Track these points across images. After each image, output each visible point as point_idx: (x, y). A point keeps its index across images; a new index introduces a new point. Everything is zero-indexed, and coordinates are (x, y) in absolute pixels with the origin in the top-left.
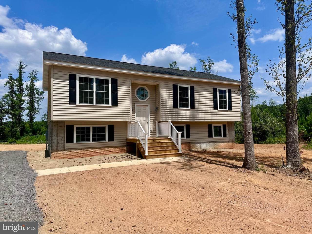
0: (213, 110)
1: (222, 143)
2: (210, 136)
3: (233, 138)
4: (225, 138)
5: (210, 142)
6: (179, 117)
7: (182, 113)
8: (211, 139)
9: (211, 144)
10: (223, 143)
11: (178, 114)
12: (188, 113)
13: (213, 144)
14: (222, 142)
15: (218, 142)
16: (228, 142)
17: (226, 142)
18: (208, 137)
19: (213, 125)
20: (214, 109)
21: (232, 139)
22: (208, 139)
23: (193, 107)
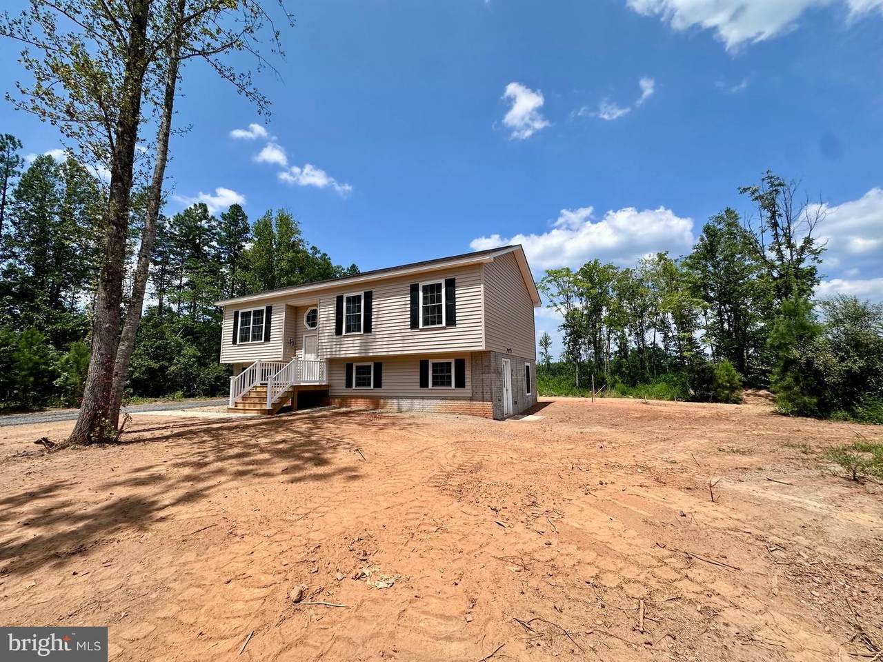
0: (410, 330)
1: (453, 402)
2: (424, 384)
3: (485, 391)
4: (460, 390)
5: (423, 398)
6: (342, 349)
7: (346, 342)
8: (424, 390)
9: (425, 401)
10: (456, 402)
11: (340, 344)
12: (357, 340)
13: (432, 401)
14: (453, 399)
15: (443, 399)
16: (471, 399)
17: (466, 400)
18: (419, 387)
19: (430, 360)
20: (412, 328)
21: (483, 392)
22: (419, 391)
23: (368, 329)
